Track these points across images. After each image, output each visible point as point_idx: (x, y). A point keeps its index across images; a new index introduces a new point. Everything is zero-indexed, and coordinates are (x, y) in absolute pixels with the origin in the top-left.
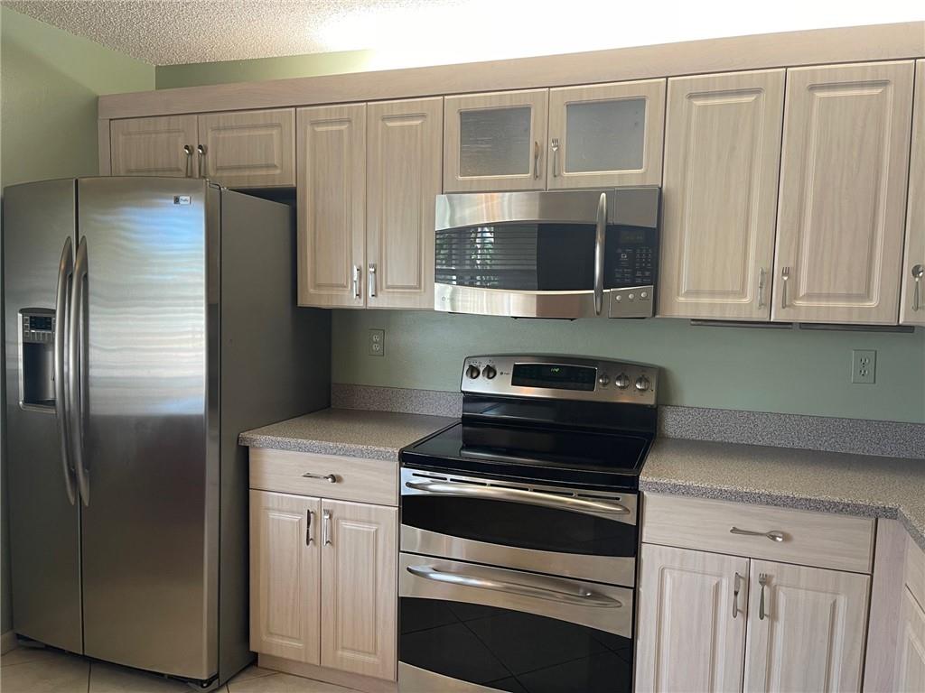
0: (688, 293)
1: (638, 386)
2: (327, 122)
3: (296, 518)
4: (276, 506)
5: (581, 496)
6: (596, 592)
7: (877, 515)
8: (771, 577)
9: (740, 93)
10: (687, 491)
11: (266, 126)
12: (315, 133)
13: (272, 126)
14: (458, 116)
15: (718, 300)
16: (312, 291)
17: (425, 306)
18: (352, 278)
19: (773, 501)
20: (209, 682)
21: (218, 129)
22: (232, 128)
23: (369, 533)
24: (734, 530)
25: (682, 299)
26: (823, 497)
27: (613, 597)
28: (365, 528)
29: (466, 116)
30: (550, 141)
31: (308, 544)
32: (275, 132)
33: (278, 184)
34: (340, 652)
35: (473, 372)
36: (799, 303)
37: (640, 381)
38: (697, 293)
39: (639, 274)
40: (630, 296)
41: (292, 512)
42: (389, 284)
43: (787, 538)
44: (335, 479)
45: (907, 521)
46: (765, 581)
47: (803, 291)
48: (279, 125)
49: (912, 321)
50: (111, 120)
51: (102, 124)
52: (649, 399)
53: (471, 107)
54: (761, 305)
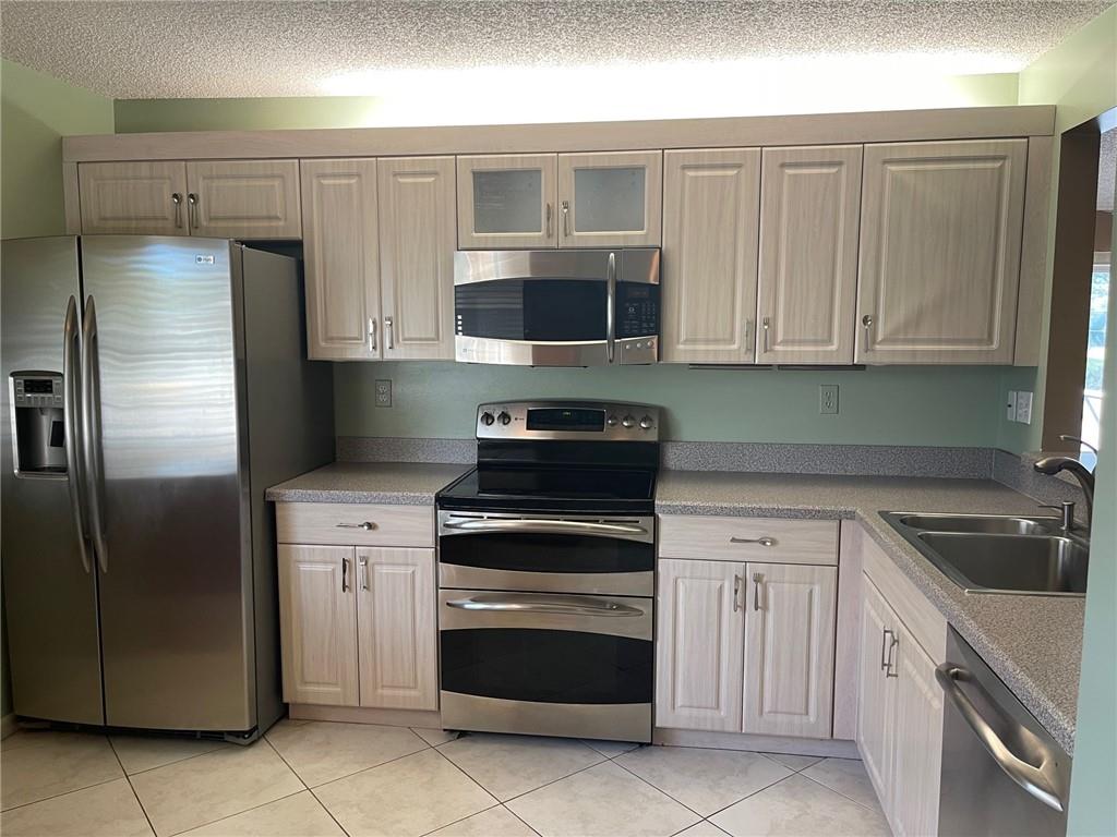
0: (686, 341)
1: (643, 425)
2: (334, 176)
3: (330, 568)
4: (307, 559)
5: (606, 522)
6: (620, 605)
7: (839, 518)
8: (763, 575)
9: (724, 167)
10: (693, 511)
11: (266, 177)
12: (321, 186)
13: (273, 177)
14: (471, 176)
15: (711, 347)
16: (323, 344)
17: (445, 357)
18: (367, 330)
19: (763, 514)
20: (250, 732)
21: (211, 178)
22: (227, 177)
23: (406, 575)
24: (733, 540)
25: (681, 347)
26: (800, 507)
27: (636, 607)
28: (401, 570)
29: (477, 175)
30: (561, 203)
31: (344, 590)
32: (277, 183)
33: (282, 235)
34: (380, 691)
35: (488, 419)
36: (777, 348)
37: (644, 420)
38: (694, 341)
39: (645, 325)
40: (638, 345)
41: (325, 562)
42: (406, 336)
43: (774, 542)
44: (371, 526)
45: (862, 519)
46: (758, 578)
47: (780, 338)
48: (282, 177)
49: (864, 361)
50: (78, 163)
51: (68, 168)
52: (652, 436)
53: (484, 167)
54: (747, 350)
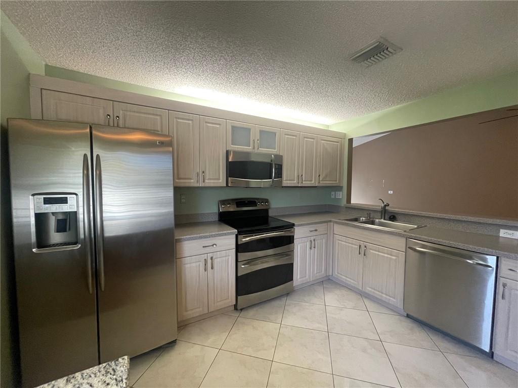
2: (183, 119)
4: (189, 262)
8: (315, 239)
11: (153, 114)
13: (157, 115)
15: (290, 182)
16: (177, 180)
19: (315, 223)
21: (127, 111)
23: (226, 260)
24: (310, 231)
25: (284, 182)
29: (233, 127)
32: (158, 118)
34: (216, 304)
38: (287, 180)
39: (279, 175)
40: (278, 181)
41: (196, 262)
42: (209, 178)
43: (317, 230)
48: (161, 116)
50: (41, 89)
51: (34, 91)
53: (235, 125)
54: (298, 183)
